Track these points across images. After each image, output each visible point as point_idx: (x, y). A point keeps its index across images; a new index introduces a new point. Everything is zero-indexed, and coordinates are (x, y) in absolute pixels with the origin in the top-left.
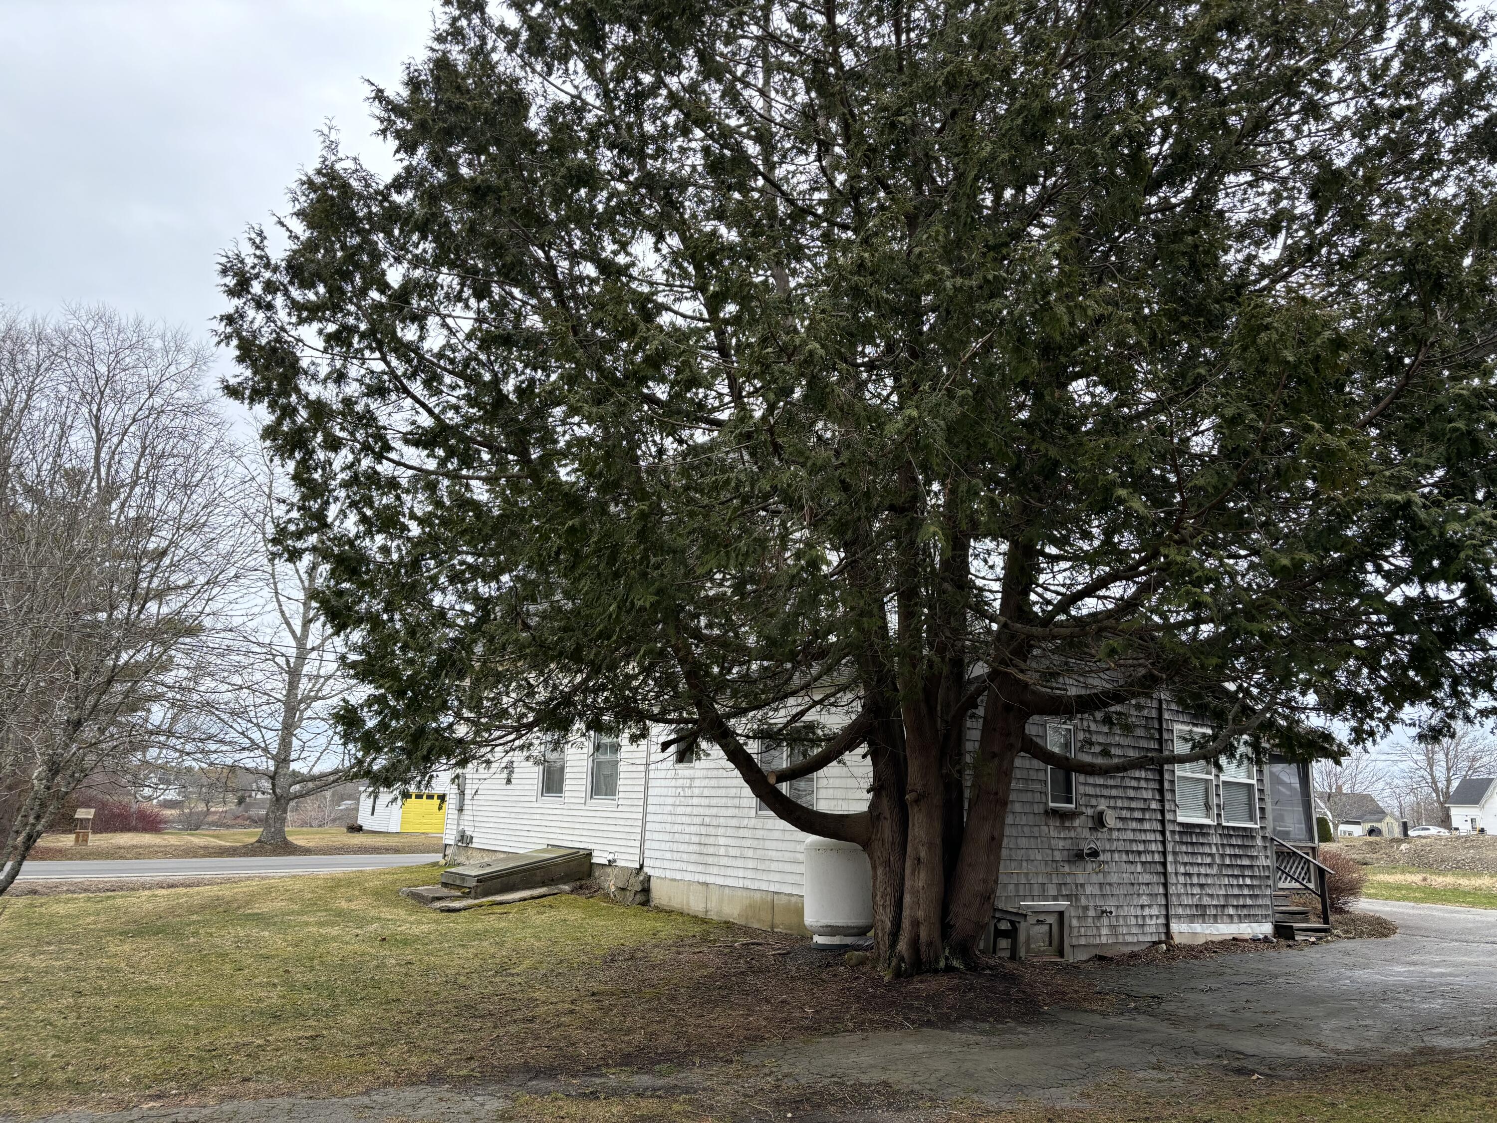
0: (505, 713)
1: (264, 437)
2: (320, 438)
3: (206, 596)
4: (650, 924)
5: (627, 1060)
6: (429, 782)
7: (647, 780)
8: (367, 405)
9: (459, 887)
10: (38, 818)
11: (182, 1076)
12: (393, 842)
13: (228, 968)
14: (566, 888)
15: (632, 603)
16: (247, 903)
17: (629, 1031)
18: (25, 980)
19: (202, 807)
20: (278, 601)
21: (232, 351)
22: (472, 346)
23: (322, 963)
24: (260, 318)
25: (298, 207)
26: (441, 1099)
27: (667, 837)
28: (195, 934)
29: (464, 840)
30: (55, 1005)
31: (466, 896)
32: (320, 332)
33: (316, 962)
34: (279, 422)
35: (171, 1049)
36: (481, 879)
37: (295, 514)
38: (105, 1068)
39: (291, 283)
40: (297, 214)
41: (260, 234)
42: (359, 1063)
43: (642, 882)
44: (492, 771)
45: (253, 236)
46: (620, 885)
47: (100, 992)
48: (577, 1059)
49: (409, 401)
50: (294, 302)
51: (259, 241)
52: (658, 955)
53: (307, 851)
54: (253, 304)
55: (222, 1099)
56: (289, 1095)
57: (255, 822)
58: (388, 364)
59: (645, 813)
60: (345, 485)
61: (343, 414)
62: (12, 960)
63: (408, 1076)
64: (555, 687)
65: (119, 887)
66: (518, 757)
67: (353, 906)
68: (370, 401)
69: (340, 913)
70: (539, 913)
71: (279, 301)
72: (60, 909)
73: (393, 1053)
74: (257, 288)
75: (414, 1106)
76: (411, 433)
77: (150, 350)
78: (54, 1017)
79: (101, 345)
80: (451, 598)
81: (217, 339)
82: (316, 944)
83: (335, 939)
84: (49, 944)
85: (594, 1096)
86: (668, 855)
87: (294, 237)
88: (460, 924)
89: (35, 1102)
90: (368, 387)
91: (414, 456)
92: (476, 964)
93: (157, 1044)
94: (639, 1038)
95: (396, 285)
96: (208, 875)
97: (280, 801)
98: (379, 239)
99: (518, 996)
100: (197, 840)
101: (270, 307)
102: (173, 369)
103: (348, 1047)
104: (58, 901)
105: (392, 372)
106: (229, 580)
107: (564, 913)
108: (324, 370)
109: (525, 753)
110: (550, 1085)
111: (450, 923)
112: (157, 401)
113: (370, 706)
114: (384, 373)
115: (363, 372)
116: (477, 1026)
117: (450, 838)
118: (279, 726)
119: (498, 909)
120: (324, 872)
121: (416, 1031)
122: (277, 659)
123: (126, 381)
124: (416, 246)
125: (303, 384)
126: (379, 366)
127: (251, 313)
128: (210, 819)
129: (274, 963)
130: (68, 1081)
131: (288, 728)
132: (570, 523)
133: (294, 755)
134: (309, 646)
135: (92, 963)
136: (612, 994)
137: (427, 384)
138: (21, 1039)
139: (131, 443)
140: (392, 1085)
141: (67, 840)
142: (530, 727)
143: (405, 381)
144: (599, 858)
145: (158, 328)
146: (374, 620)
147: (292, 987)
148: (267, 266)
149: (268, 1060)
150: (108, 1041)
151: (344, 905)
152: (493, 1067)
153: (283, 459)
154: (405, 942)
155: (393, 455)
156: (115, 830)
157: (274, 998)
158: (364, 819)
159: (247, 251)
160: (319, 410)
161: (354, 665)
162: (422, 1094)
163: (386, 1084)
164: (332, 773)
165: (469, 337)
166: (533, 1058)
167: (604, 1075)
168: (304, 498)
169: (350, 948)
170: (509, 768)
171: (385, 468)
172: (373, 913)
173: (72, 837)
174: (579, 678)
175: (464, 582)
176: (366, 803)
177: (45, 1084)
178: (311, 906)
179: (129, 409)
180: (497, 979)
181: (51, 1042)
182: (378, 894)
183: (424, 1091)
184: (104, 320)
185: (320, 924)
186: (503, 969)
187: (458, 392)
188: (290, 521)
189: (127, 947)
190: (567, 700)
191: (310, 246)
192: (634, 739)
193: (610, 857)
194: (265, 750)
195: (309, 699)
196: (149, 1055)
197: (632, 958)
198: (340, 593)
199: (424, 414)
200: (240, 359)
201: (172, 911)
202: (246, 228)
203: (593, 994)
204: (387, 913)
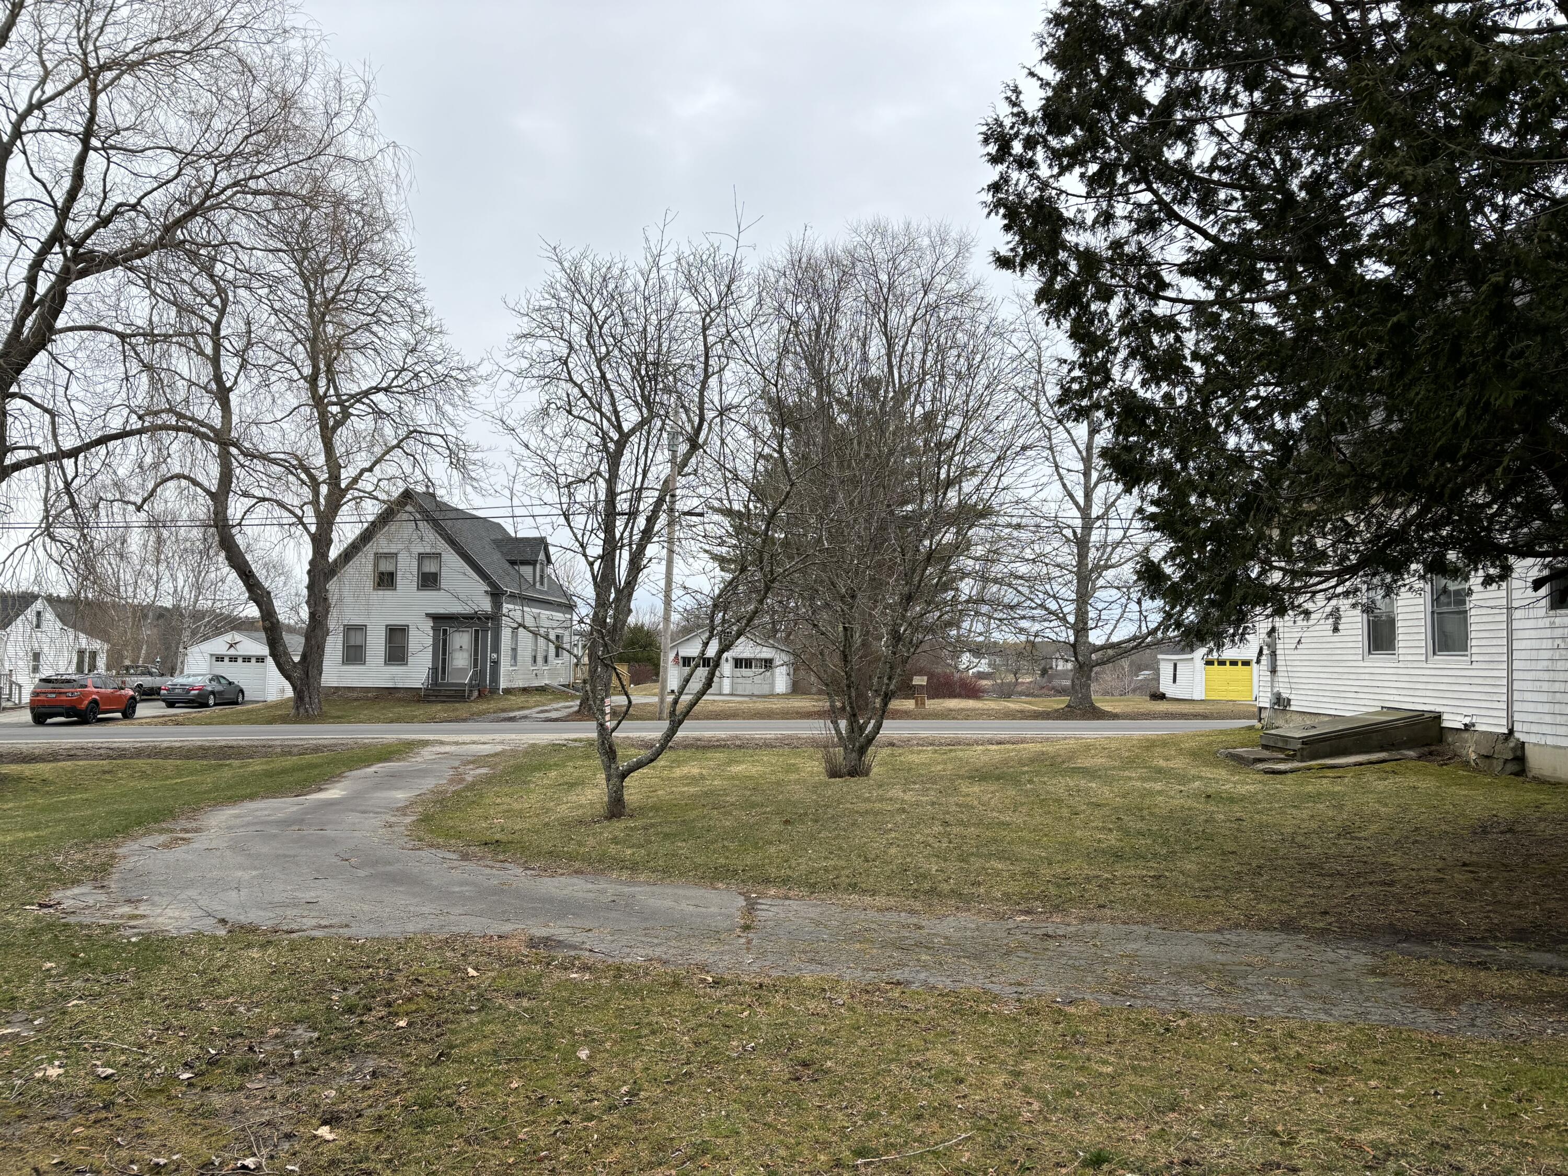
0: (1322, 557)
1: (1038, 301)
2: (1091, 289)
3: (998, 472)
4: (1530, 797)
5: (1520, 936)
6: (1243, 634)
7: (1510, 631)
8: (1139, 243)
9: (1282, 750)
10: (890, 678)
11: (1043, 897)
12: (1199, 709)
13: (1065, 812)
14: (1411, 753)
15: (1488, 403)
16: (1070, 759)
17: (1519, 906)
18: (904, 811)
19: (1010, 678)
20: (1059, 474)
21: (998, 221)
22: (1248, 146)
23: (1151, 814)
24: (1024, 177)
25: (1046, 50)
26: (1300, 947)
27: (1544, 697)
28: (1030, 781)
29: (1281, 703)
30: (928, 831)
31: (1291, 758)
32: (1082, 175)
33: (1145, 812)
34: (1050, 282)
35: (1031, 874)
36: (1306, 741)
37: (1077, 373)
38: (979, 884)
39: (1048, 132)
40: (1045, 59)
41: (1016, 91)
42: (1207, 904)
43: (1514, 749)
44: (1311, 622)
45: (1009, 93)
46: (1484, 752)
47: (961, 823)
48: (1455, 927)
49: (1182, 228)
50: (1054, 151)
51: (1014, 98)
52: (1546, 830)
53: (1115, 716)
54: (1015, 166)
55: (1083, 920)
56: (1144, 923)
57: (1061, 691)
58: (1155, 193)
59: (1510, 671)
60: (1123, 332)
61: (1111, 260)
62: (890, 794)
63: (1259, 921)
64: (1380, 525)
65: (956, 743)
66: (1344, 604)
67: (1171, 764)
68: (1141, 237)
69: (1159, 771)
70: (1380, 779)
71: (1040, 155)
72: (915, 758)
73: (1241, 898)
74: (1017, 147)
75: (1271, 949)
76: (1187, 262)
77: (920, 249)
78: (931, 840)
79: (881, 255)
80: (1248, 437)
81: (987, 210)
82: (1143, 796)
83: (1160, 793)
84: (914, 783)
85: (1483, 965)
86: (1548, 719)
87: (1045, 84)
88: (1288, 785)
89: (930, 905)
90: (1138, 221)
91: (1192, 288)
92: (1314, 825)
93: (1017, 869)
94: (1534, 913)
95: (1155, 101)
96: (1029, 734)
97: (1084, 669)
98: (1133, 58)
99: (1371, 859)
100: (1012, 705)
101: (1032, 163)
102: (941, 264)
103: (1192, 888)
104: (912, 753)
105: (1160, 201)
106: (1017, 454)
107: (1412, 780)
108: (1090, 217)
109: (1351, 601)
110: (1426, 950)
111: (1275, 784)
112: (932, 297)
113: (1174, 559)
114: (1152, 203)
115: (1130, 207)
116: (1328, 883)
117: (1265, 702)
118: (1074, 596)
119: (1330, 773)
120: (1137, 734)
121: (1259, 882)
122: (1065, 532)
123: (906, 285)
124: (1173, 50)
125: (1070, 236)
126: (1146, 197)
127: (1015, 175)
128: (1019, 689)
129: (1106, 811)
130: (952, 891)
131: (1083, 598)
132: (1395, 319)
133: (1091, 624)
134: (1094, 515)
135: (952, 800)
136: (1489, 867)
137: (1200, 203)
138: (910, 855)
139: (915, 344)
140: (1244, 928)
141: (909, 704)
142: (1353, 571)
143: (1176, 207)
144: (1452, 721)
145: (923, 229)
146: (1165, 473)
147: (1127, 833)
148: (1025, 122)
149: (1117, 891)
150: (977, 863)
151: (1162, 763)
152: (1353, 924)
153: (1058, 320)
154: (1232, 800)
155: (1170, 293)
156: (944, 696)
157: (1112, 839)
158: (1166, 686)
159: (1005, 112)
160: (1088, 259)
161: (1152, 517)
162: (1277, 940)
163: (1237, 926)
164: (1129, 641)
165: (1245, 135)
166: (1399, 920)
167: (1493, 948)
168: (1084, 354)
169: (1176, 802)
170: (1335, 615)
171: (1162, 309)
172: (1193, 772)
173: (912, 702)
174: (1413, 511)
175: (1260, 419)
176: (1166, 670)
177: (933, 891)
178: (1130, 763)
179: (910, 311)
180: (1341, 842)
181: (933, 859)
182: (1194, 754)
183: (1279, 938)
184: (879, 230)
185: (1143, 779)
186: (1346, 832)
187: (1234, 206)
188: (1073, 380)
189: (976, 789)
190: (1398, 536)
191: (1061, 89)
192: (1488, 581)
193: (1467, 720)
194: (1064, 619)
195: (1100, 568)
196: (1013, 877)
197: (1511, 830)
198: (1128, 449)
199: (1200, 238)
200: (1007, 228)
201: (1005, 762)
202: (1002, 88)
203: (1465, 865)
204: (1207, 772)
